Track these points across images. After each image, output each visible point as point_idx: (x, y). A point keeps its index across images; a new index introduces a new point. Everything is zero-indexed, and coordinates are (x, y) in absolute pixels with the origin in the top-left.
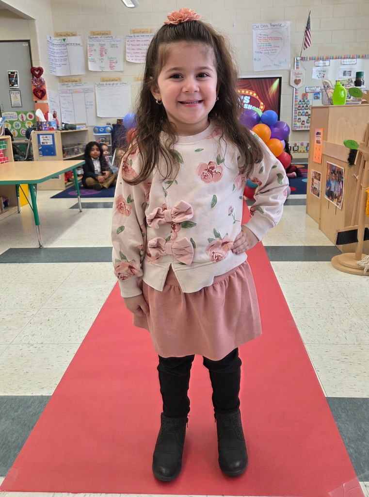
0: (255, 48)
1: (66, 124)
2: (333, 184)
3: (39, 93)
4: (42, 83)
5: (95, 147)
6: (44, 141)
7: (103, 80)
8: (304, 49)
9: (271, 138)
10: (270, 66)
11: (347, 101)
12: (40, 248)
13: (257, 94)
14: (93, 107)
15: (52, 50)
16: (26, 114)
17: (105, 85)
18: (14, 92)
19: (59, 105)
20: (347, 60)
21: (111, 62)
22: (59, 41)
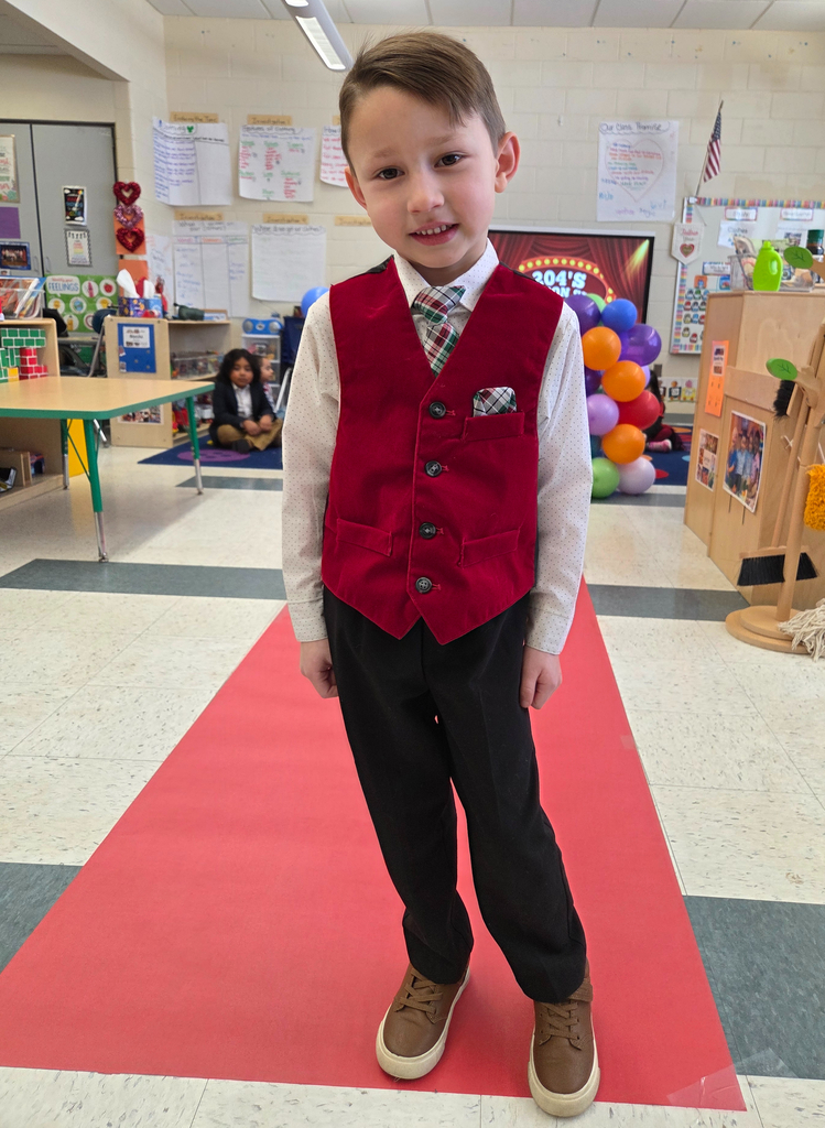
0: (603, 172)
1: (182, 307)
2: (741, 458)
3: (131, 238)
4: (137, 217)
5: (243, 362)
6: (131, 340)
7: (270, 220)
8: (705, 180)
9: (621, 359)
10: (632, 212)
11: (782, 284)
12: (100, 561)
13: (602, 271)
14: (245, 276)
15: (163, 150)
16: (98, 282)
17: (272, 229)
18: (75, 233)
19: (171, 267)
20: (795, 210)
21: (288, 182)
22: (179, 132)
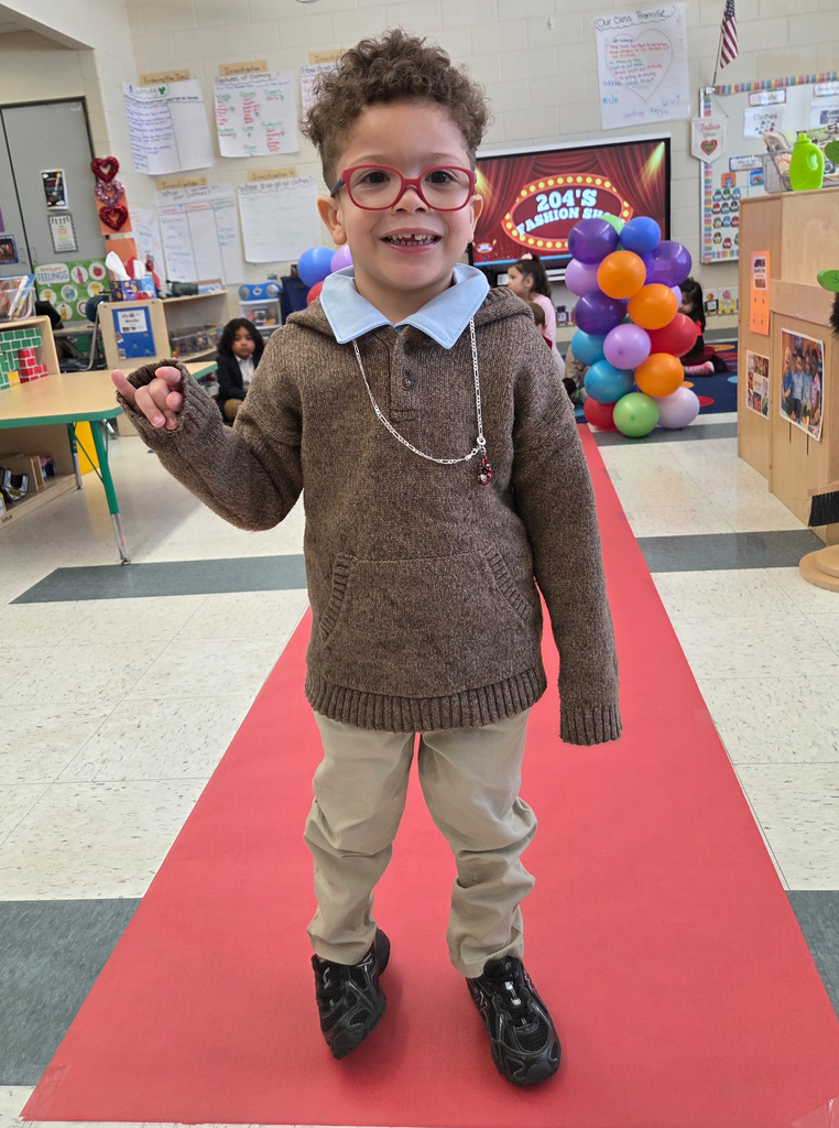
0: (604, 74)
1: (175, 283)
2: (798, 381)
3: (115, 217)
4: (119, 193)
5: (243, 331)
6: (127, 325)
7: (255, 177)
8: (722, 66)
9: (647, 282)
10: (642, 114)
11: (825, 179)
12: (122, 564)
13: (614, 183)
14: (236, 240)
15: (135, 116)
16: (87, 267)
17: (259, 188)
18: (58, 218)
19: (159, 241)
20: (830, 84)
21: (270, 133)
22: (150, 95)
